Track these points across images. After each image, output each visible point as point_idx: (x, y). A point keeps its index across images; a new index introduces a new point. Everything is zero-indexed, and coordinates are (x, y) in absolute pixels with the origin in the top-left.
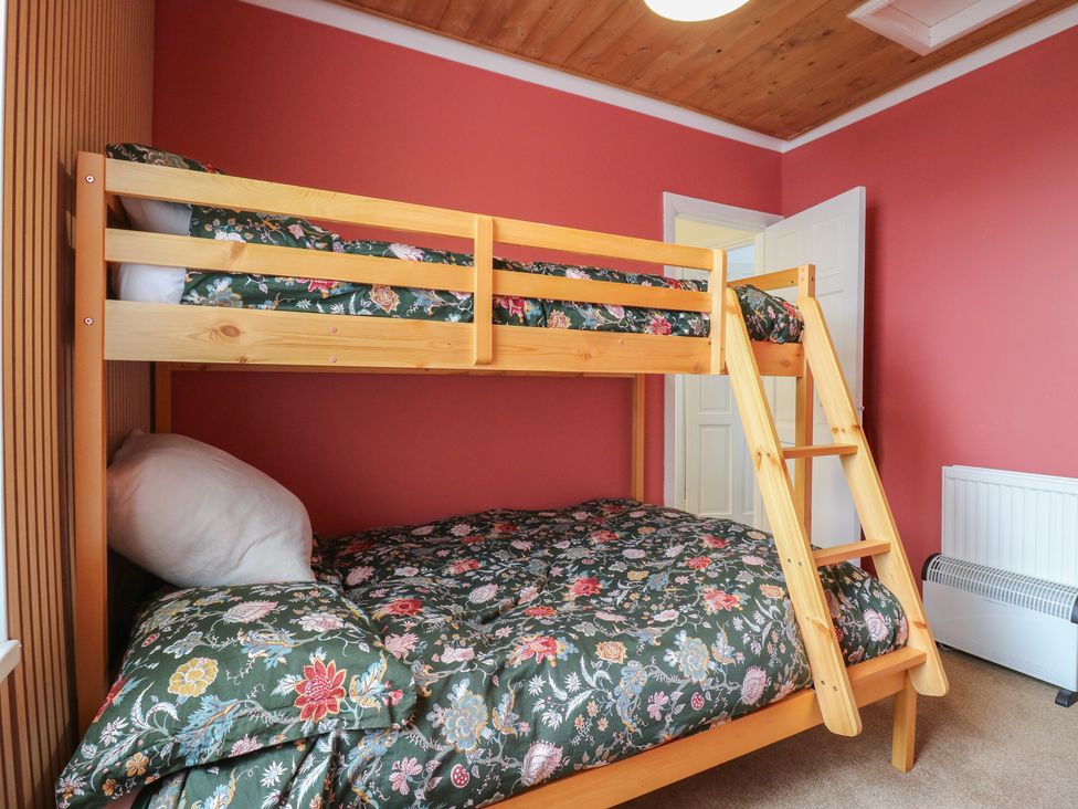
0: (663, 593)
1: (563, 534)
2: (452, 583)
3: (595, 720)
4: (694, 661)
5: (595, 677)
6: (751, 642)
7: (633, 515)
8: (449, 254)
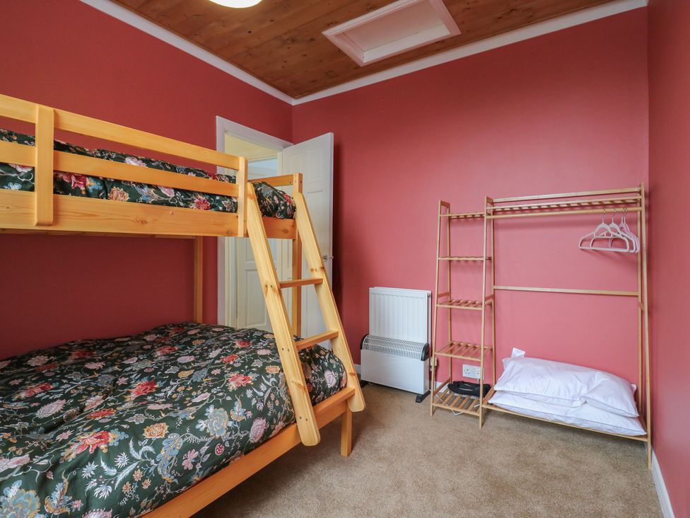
0: (201, 383)
1: (132, 353)
2: (20, 405)
3: (140, 483)
4: (217, 424)
5: (141, 452)
6: (257, 403)
7: (189, 333)
8: (10, 134)
